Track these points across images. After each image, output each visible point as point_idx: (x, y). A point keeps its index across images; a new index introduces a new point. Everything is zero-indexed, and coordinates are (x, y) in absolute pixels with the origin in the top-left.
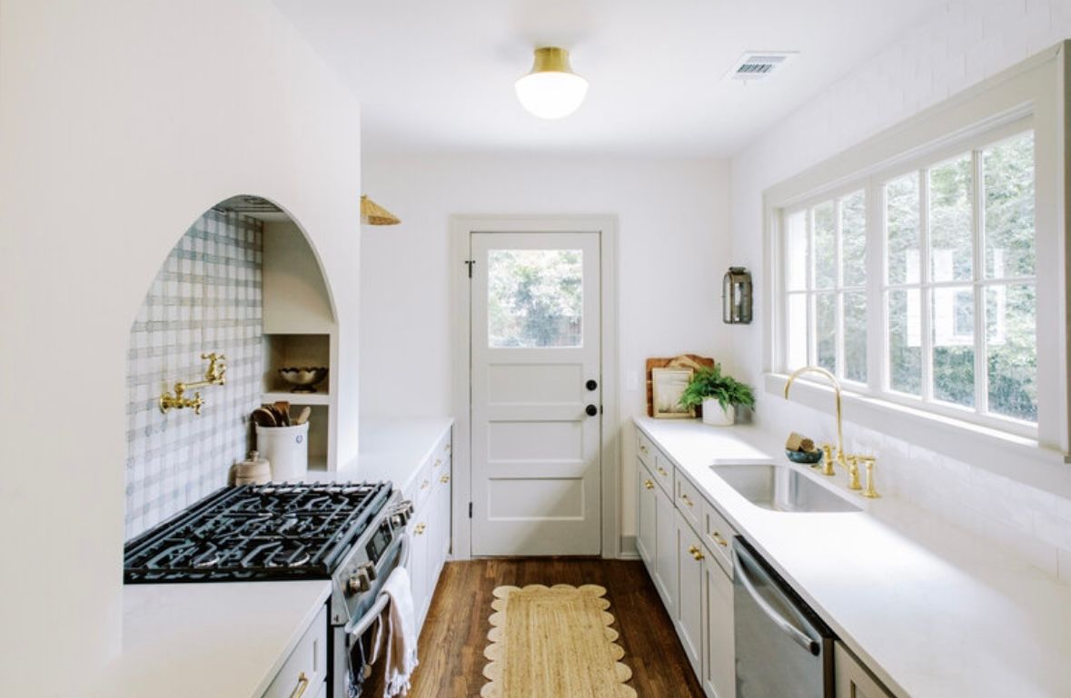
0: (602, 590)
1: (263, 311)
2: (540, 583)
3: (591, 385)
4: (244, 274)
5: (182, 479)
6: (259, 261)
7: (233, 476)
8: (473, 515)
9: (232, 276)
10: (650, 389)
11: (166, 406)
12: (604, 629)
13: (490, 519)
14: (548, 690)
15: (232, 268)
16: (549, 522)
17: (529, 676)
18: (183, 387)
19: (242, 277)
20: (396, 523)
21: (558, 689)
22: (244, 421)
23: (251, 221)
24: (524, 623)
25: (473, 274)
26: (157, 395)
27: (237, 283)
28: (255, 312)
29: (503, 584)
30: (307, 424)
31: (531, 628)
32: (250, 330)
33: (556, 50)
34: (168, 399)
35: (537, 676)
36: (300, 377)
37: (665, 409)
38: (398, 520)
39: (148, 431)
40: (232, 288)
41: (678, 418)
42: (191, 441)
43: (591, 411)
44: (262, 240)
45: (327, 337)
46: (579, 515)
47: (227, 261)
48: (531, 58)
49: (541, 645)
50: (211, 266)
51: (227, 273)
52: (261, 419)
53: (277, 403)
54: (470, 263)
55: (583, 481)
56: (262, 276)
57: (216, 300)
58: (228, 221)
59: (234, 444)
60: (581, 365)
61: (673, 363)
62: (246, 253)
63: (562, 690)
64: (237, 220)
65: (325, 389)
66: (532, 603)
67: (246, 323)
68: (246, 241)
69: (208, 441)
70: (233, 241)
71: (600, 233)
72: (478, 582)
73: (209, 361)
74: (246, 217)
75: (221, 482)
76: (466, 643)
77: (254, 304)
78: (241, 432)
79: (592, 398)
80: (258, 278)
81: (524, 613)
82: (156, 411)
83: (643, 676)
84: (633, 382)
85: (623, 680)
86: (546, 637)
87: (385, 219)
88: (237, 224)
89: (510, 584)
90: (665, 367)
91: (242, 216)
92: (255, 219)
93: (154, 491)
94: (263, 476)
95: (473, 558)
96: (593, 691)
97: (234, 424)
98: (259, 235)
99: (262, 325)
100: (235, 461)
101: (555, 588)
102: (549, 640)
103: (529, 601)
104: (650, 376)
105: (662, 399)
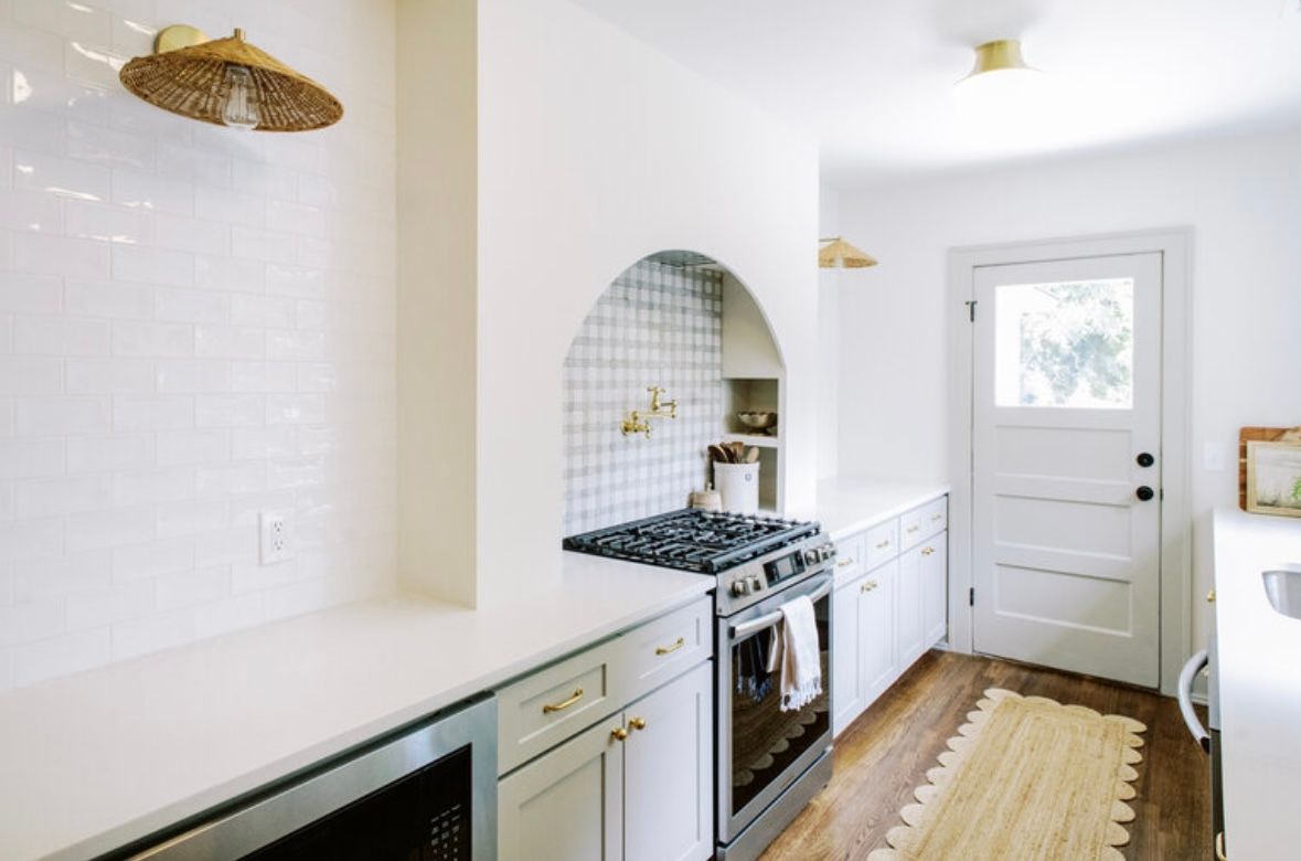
0: (1142, 727)
1: (722, 358)
2: (1053, 698)
3: (1145, 460)
4: (702, 321)
5: (643, 494)
6: (717, 309)
7: (691, 503)
8: (975, 602)
9: (689, 323)
10: (1243, 471)
11: (626, 429)
12: (1119, 765)
13: (999, 612)
14: (1008, 796)
15: (689, 317)
16: (1075, 630)
17: (991, 777)
18: (638, 415)
19: (699, 325)
20: (810, 559)
21: (1021, 798)
22: (702, 455)
23: (709, 273)
24: (1010, 730)
25: (975, 318)
26: (620, 420)
27: (694, 330)
28: (713, 358)
29: (1003, 687)
30: (757, 465)
31: (1016, 736)
32: (708, 375)
33: (1000, 43)
34: (627, 424)
35: (1000, 780)
36: (754, 420)
37: (1268, 501)
38: (813, 555)
39: (612, 447)
40: (689, 335)
41: (1290, 516)
42: (650, 463)
43: (1144, 494)
44: (721, 290)
45: (775, 382)
46: (1126, 629)
47: (684, 310)
48: (972, 57)
49: (1022, 754)
50: (668, 315)
51: (684, 321)
52: (716, 455)
53: (735, 443)
54: (973, 304)
55: (1131, 586)
56: (722, 325)
57: (673, 345)
58: (684, 274)
59: (692, 474)
60: (1129, 431)
61: (1288, 435)
62: (703, 304)
63: (1026, 802)
64: (694, 273)
65: (775, 434)
66: (1029, 714)
67: (704, 366)
68: (704, 292)
69: (666, 466)
70: (690, 294)
71: (1163, 252)
72: (971, 677)
73: (652, 393)
74: (704, 270)
75: (680, 504)
76: (932, 727)
77: (713, 349)
78: (700, 465)
79: (1147, 477)
80: (717, 326)
81: (1014, 721)
82: (619, 432)
83: (1151, 825)
84: (1213, 460)
85: (1117, 819)
86: (1032, 750)
87: (858, 260)
88: (695, 276)
89: (1011, 689)
90: (1272, 440)
91: (699, 268)
92: (713, 271)
93: (618, 497)
94: (714, 504)
95: (975, 654)
96: (1068, 814)
97: (692, 456)
98: (717, 286)
99: (722, 370)
100: (693, 489)
101: (1070, 708)
102: (1034, 754)
103: (1028, 711)
104: (1243, 452)
105: (1262, 486)
